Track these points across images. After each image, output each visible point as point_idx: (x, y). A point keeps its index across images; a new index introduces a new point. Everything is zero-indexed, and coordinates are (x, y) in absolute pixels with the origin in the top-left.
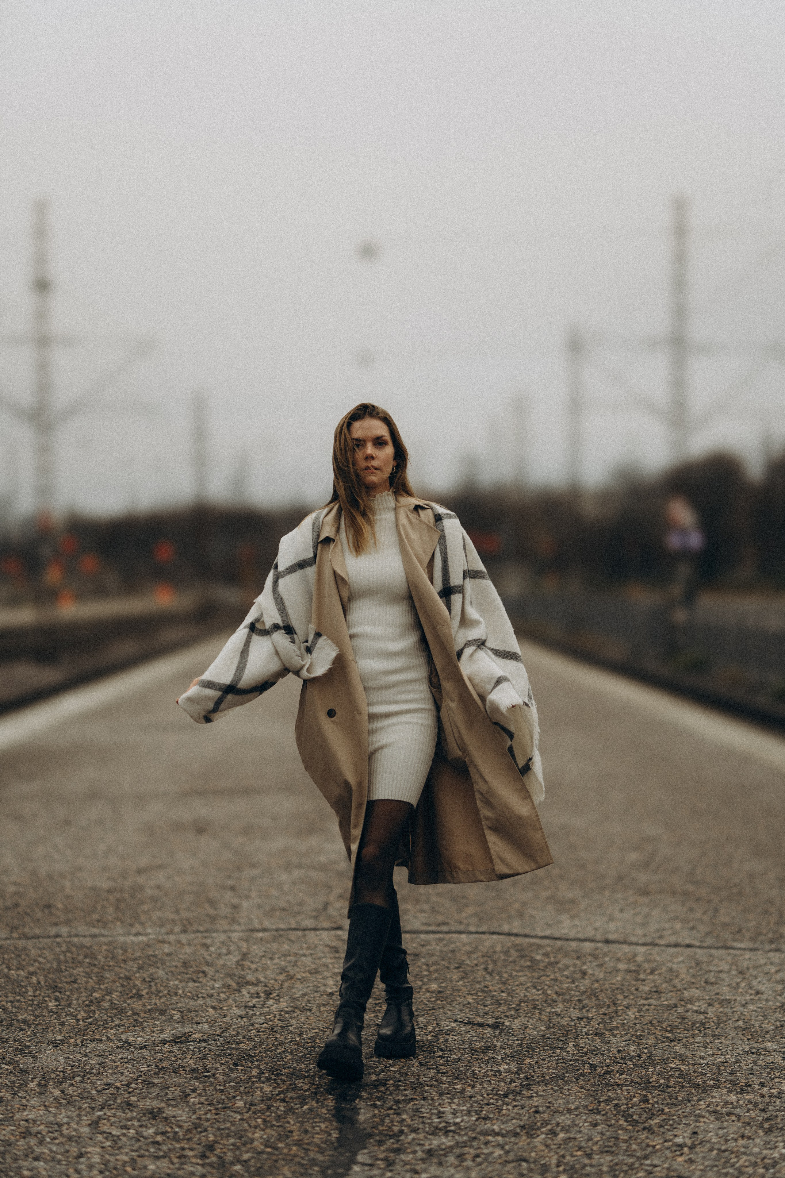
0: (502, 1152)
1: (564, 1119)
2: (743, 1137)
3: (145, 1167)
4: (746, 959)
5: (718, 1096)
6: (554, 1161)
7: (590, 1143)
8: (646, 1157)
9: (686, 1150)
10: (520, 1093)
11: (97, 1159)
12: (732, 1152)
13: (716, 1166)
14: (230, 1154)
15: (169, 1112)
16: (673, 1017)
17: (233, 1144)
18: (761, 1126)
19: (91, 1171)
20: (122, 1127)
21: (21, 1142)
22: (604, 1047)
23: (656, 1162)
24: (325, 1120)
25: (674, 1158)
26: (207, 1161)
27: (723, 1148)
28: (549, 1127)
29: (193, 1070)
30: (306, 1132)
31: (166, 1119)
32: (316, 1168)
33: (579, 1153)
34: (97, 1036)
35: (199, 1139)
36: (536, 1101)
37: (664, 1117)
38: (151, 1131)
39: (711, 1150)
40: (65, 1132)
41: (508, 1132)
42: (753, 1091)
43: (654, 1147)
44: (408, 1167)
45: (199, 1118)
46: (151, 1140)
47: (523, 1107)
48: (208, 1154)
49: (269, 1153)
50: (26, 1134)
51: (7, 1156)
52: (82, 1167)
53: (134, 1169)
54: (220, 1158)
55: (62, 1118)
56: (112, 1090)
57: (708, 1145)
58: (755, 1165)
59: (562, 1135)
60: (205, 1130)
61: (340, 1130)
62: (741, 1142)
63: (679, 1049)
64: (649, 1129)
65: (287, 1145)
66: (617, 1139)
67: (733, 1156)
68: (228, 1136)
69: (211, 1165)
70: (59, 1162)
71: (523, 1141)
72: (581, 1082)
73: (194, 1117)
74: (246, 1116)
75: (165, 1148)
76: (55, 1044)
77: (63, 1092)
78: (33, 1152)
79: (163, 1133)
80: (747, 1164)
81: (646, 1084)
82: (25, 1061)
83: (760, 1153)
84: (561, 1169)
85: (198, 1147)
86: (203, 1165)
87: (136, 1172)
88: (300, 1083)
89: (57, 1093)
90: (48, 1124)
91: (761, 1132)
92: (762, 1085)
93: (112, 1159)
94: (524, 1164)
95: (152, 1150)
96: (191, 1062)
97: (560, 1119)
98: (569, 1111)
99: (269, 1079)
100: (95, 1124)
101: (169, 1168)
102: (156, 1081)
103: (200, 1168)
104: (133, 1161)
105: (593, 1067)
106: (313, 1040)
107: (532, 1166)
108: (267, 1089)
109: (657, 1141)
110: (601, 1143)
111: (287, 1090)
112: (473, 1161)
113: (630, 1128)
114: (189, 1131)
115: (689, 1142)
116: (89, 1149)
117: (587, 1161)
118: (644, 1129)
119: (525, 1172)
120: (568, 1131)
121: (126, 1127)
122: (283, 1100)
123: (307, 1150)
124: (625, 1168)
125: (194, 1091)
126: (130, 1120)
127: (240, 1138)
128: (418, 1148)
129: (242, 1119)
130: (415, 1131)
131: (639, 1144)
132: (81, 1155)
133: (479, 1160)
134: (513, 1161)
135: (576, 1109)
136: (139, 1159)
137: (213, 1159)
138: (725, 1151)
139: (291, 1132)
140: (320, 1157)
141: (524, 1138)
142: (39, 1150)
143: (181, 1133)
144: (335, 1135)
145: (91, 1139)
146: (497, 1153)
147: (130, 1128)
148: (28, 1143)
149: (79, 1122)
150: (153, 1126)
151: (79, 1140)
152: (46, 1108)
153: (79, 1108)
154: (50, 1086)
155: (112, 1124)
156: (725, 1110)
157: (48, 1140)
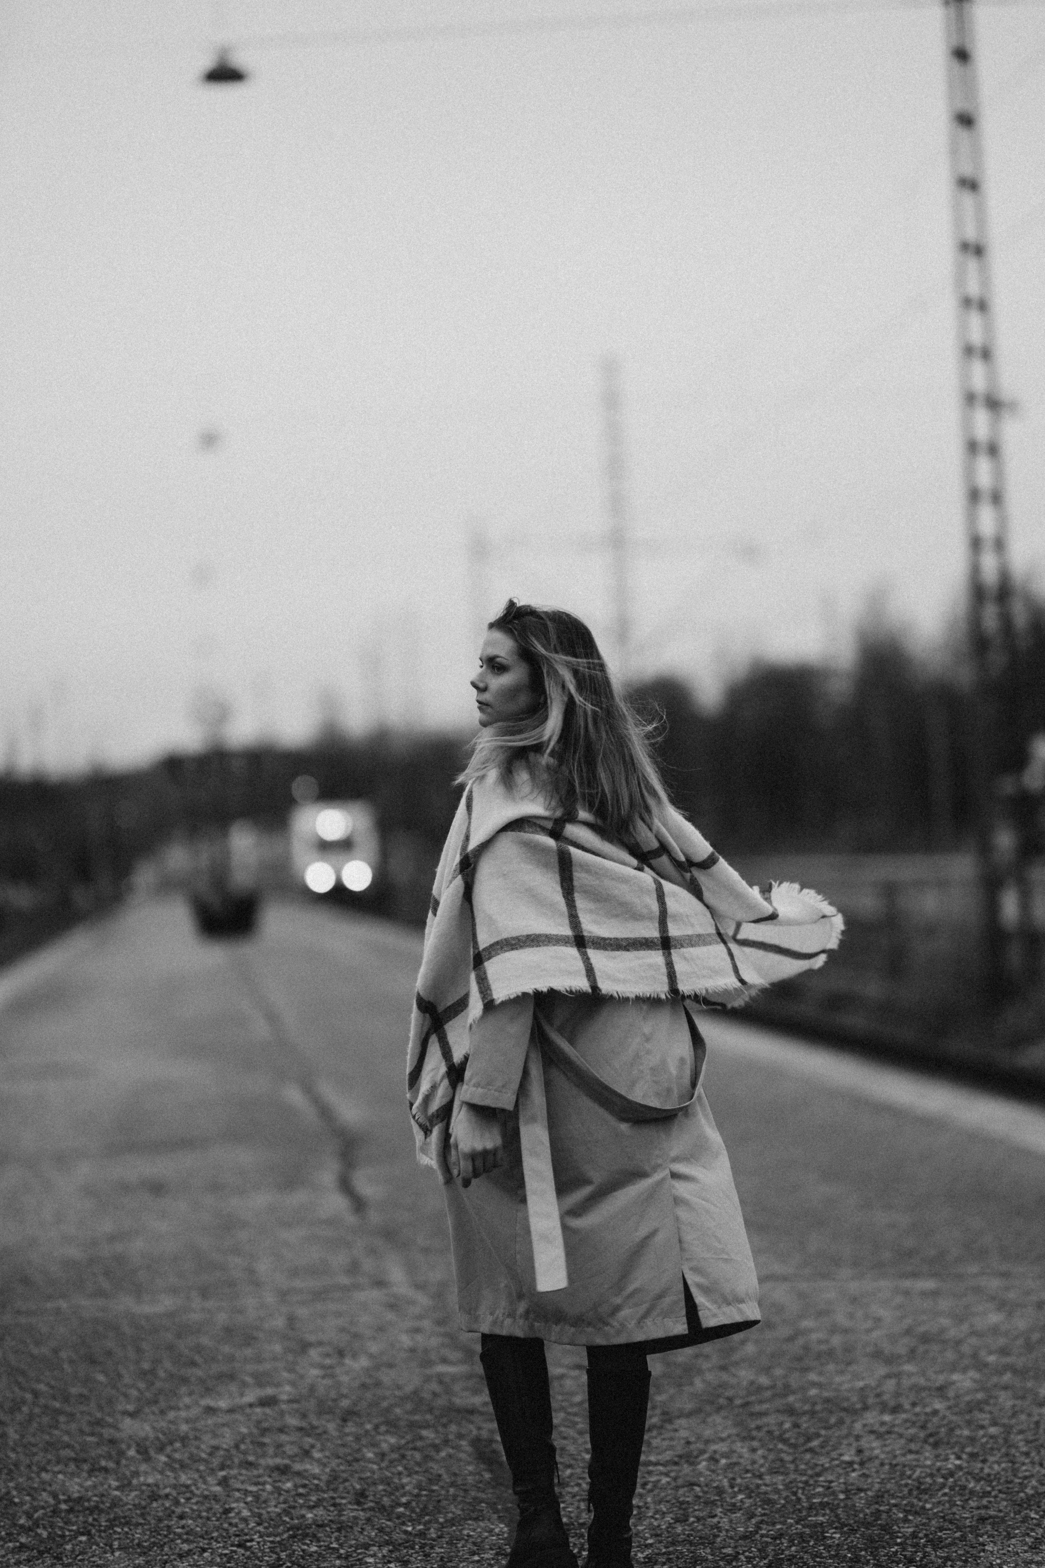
0: (668, 1479)
1: (722, 1447)
2: (911, 1452)
3: (303, 1516)
4: (854, 1287)
5: (871, 1418)
6: (725, 1483)
7: (756, 1466)
8: (818, 1475)
9: (856, 1466)
10: (661, 1427)
11: (246, 1513)
12: (904, 1466)
13: (894, 1478)
14: (385, 1499)
15: (297, 1467)
16: (795, 1348)
17: (385, 1490)
18: (925, 1441)
19: (248, 1525)
20: (256, 1484)
21: (155, 1505)
22: (733, 1381)
23: (830, 1478)
24: (469, 1463)
25: (847, 1474)
26: (366, 1506)
27: (894, 1462)
28: (706, 1456)
29: (301, 1429)
30: (455, 1474)
31: (299, 1474)
32: (483, 1505)
33: (749, 1475)
34: (172, 1404)
35: (345, 1488)
36: (683, 1434)
37: (821, 1439)
38: (289, 1485)
39: (882, 1464)
40: (198, 1492)
41: (667, 1461)
42: (905, 1411)
43: (822, 1465)
44: (578, 1498)
45: (333, 1470)
46: (293, 1493)
47: (672, 1439)
48: (362, 1500)
49: (426, 1495)
50: (154, 1497)
51: (148, 1518)
52: (235, 1521)
53: (292, 1519)
54: (376, 1503)
55: (184, 1478)
56: (222, 1453)
57: (877, 1462)
58: (932, 1475)
59: (723, 1461)
60: (346, 1480)
61: (491, 1471)
62: (910, 1457)
63: (813, 1377)
64: (811, 1450)
65: (442, 1487)
66: (782, 1460)
67: (907, 1469)
68: (375, 1484)
69: (371, 1509)
70: (208, 1519)
71: (686, 1469)
72: (723, 1413)
73: (327, 1470)
74: (383, 1465)
75: (314, 1498)
76: (132, 1415)
77: (169, 1456)
78: (173, 1512)
79: (304, 1486)
80: (923, 1475)
81: (791, 1411)
82: (107, 1433)
83: (933, 1465)
84: (736, 1489)
85: (347, 1495)
86: (363, 1510)
87: (296, 1521)
88: (424, 1433)
89: (163, 1458)
90: (174, 1487)
91: (928, 1448)
92: (914, 1404)
93: (264, 1512)
94: (697, 1489)
95: (301, 1501)
96: (293, 1421)
97: (713, 1447)
98: (722, 1440)
99: (387, 1432)
100: (224, 1482)
101: (329, 1515)
102: (266, 1440)
103: (361, 1513)
104: (286, 1512)
105: (730, 1399)
106: (415, 1392)
107: (706, 1489)
108: (393, 1440)
109: (823, 1460)
110: (767, 1465)
111: (413, 1441)
112: (644, 1489)
113: (791, 1451)
114: (329, 1483)
115: (857, 1459)
116: (234, 1505)
117: (760, 1482)
118: (807, 1451)
119: (700, 1494)
120: (727, 1457)
122: (415, 1449)
123: (466, 1491)
124: (801, 1485)
125: (313, 1446)
126: (259, 1476)
127: (389, 1484)
128: (580, 1481)
129: (381, 1469)
130: (570, 1466)
131: (806, 1464)
132: (227, 1511)
133: (649, 1487)
134: (683, 1487)
135: (729, 1436)
136: (293, 1511)
137: (371, 1504)
138: (896, 1465)
139: (440, 1476)
140: (483, 1496)
141: (685, 1466)
142: (179, 1510)
143: (322, 1485)
144: (487, 1476)
145: (228, 1496)
146: (665, 1480)
147: (264, 1484)
148: (163, 1504)
149: (205, 1482)
150: (288, 1480)
151: (216, 1498)
152: (162, 1473)
153: (198, 1471)
154: (152, 1453)
155: (243, 1482)
156: (883, 1429)
157: (182, 1501)
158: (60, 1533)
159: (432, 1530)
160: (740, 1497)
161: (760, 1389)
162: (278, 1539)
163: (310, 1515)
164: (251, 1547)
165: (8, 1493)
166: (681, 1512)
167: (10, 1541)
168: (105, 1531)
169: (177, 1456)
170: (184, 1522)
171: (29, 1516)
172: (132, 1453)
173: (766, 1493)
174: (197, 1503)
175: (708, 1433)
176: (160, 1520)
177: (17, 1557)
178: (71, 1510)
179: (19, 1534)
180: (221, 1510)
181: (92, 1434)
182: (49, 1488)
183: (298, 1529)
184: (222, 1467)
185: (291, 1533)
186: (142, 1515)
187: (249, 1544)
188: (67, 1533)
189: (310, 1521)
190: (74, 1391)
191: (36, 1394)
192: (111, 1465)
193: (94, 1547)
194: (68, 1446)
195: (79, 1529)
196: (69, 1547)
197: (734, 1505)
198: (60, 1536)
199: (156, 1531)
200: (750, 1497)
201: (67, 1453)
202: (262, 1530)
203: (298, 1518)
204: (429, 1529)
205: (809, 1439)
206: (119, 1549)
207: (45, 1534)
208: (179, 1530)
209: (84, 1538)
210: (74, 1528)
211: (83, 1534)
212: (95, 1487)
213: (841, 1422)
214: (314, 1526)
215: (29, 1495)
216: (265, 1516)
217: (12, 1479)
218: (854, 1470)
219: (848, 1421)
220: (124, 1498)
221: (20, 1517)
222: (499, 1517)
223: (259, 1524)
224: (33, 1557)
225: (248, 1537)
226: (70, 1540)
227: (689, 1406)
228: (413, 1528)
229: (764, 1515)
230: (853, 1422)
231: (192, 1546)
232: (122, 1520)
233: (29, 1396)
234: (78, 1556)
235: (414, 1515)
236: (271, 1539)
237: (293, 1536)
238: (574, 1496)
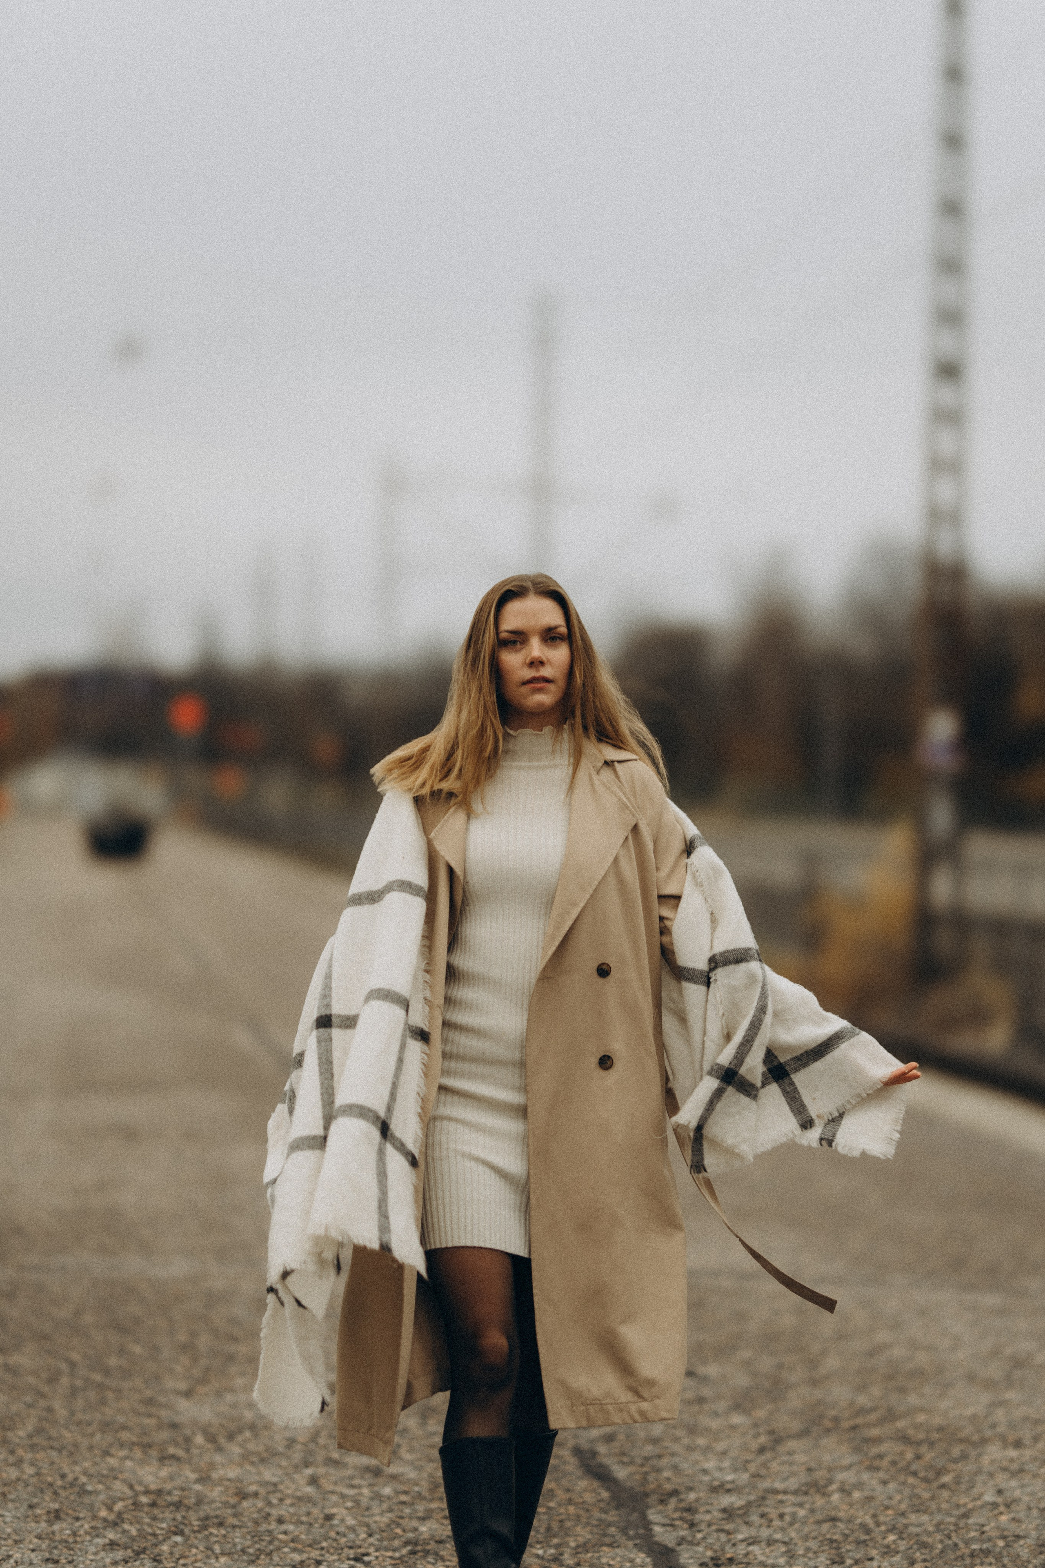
0: (805, 1511)
1: (848, 1477)
4: (915, 1297)
5: (994, 1453)
6: (868, 1520)
7: (894, 1502)
8: (966, 1516)
9: (1002, 1509)
11: (350, 1521)
16: (881, 1365)
19: (357, 1535)
21: (245, 1504)
23: (980, 1520)
25: (996, 1517)
28: (836, 1486)
30: (568, 1490)
31: (394, 1477)
32: (613, 1529)
33: (890, 1512)
34: (226, 1385)
36: (800, 1458)
37: (952, 1474)
38: (388, 1490)
39: (1029, 1509)
40: (289, 1492)
41: (794, 1490)
42: (1028, 1447)
43: (965, 1506)
46: (396, 1500)
50: (242, 1495)
51: (244, 1520)
52: (341, 1529)
53: (405, 1531)
55: (269, 1474)
57: (1023, 1505)
59: (857, 1494)
61: (607, 1489)
63: (913, 1400)
64: (946, 1487)
66: (919, 1497)
70: (311, 1525)
71: (820, 1500)
72: (834, 1437)
73: (425, 1475)
76: (188, 1394)
77: (242, 1447)
78: (269, 1514)
81: (905, 1439)
82: (165, 1414)
84: (883, 1528)
89: (237, 1449)
90: (260, 1484)
93: (370, 1521)
94: (841, 1525)
95: (408, 1511)
98: (846, 1468)
100: (314, 1482)
104: (395, 1523)
105: (835, 1420)
107: (850, 1526)
109: (964, 1500)
110: (905, 1501)
113: (925, 1486)
115: (1000, 1500)
116: (334, 1511)
117: (906, 1521)
118: (941, 1487)
119: (847, 1532)
120: (859, 1489)
121: (352, 1486)
128: (709, 1507)
131: (947, 1503)
132: (329, 1518)
133: (787, 1519)
134: (824, 1521)
135: (852, 1464)
136: (402, 1522)
140: (608, 1517)
141: (817, 1497)
142: (274, 1512)
143: (425, 1493)
144: (605, 1494)
145: (324, 1499)
146: (802, 1513)
147: (359, 1487)
148: (254, 1505)
149: (293, 1480)
150: (385, 1485)
151: (309, 1500)
152: (240, 1465)
153: (279, 1466)
154: (222, 1441)
155: (335, 1483)
156: (1015, 1466)
157: (275, 1501)
158: (149, 1530)
159: (566, 1556)
160: (891, 1538)
161: (862, 1411)
162: (397, 1555)
163: (423, 1529)
164: (369, 1562)
165: (76, 1479)
166: (834, 1551)
167: (97, 1536)
168: (199, 1532)
169: (251, 1446)
170: (284, 1527)
171: (110, 1509)
172: (199, 1439)
173: (917, 1535)
174: (292, 1505)
175: (827, 1458)
176: (257, 1523)
177: (111, 1555)
178: (153, 1504)
179: (105, 1528)
180: (321, 1516)
181: (150, 1415)
182: (120, 1476)
183: (416, 1544)
184: (307, 1465)
185: (409, 1548)
186: (235, 1515)
187: (366, 1559)
188: (158, 1532)
189: (426, 1536)
190: (113, 1361)
191: (72, 1364)
192: (180, 1453)
193: (194, 1551)
194: (124, 1428)
195: (169, 1527)
196: (165, 1548)
197: (888, 1547)
198: (151, 1534)
199: (256, 1536)
200: (903, 1539)
201: (125, 1435)
202: (376, 1543)
203: (411, 1531)
204: (561, 1554)
205: (939, 1473)
206: (223, 1554)
207: (134, 1531)
208: (282, 1537)
209: (179, 1539)
210: (164, 1525)
211: (176, 1534)
212: (171, 1478)
213: (964, 1457)
214: (432, 1542)
215: (100, 1482)
216: (374, 1526)
217: (75, 1463)
218: (1001, 1513)
219: (973, 1454)
220: (208, 1494)
221: (99, 1509)
222: (635, 1545)
223: (370, 1535)
224: (130, 1557)
225: (362, 1551)
226: (164, 1540)
227: (796, 1426)
228: (545, 1552)
229: (925, 1560)
230: (980, 1455)
231: (304, 1556)
232: (215, 1521)
233: (64, 1366)
234: (178, 1559)
235: (539, 1536)
236: (390, 1554)
237: (413, 1553)
238: (709, 1525)
